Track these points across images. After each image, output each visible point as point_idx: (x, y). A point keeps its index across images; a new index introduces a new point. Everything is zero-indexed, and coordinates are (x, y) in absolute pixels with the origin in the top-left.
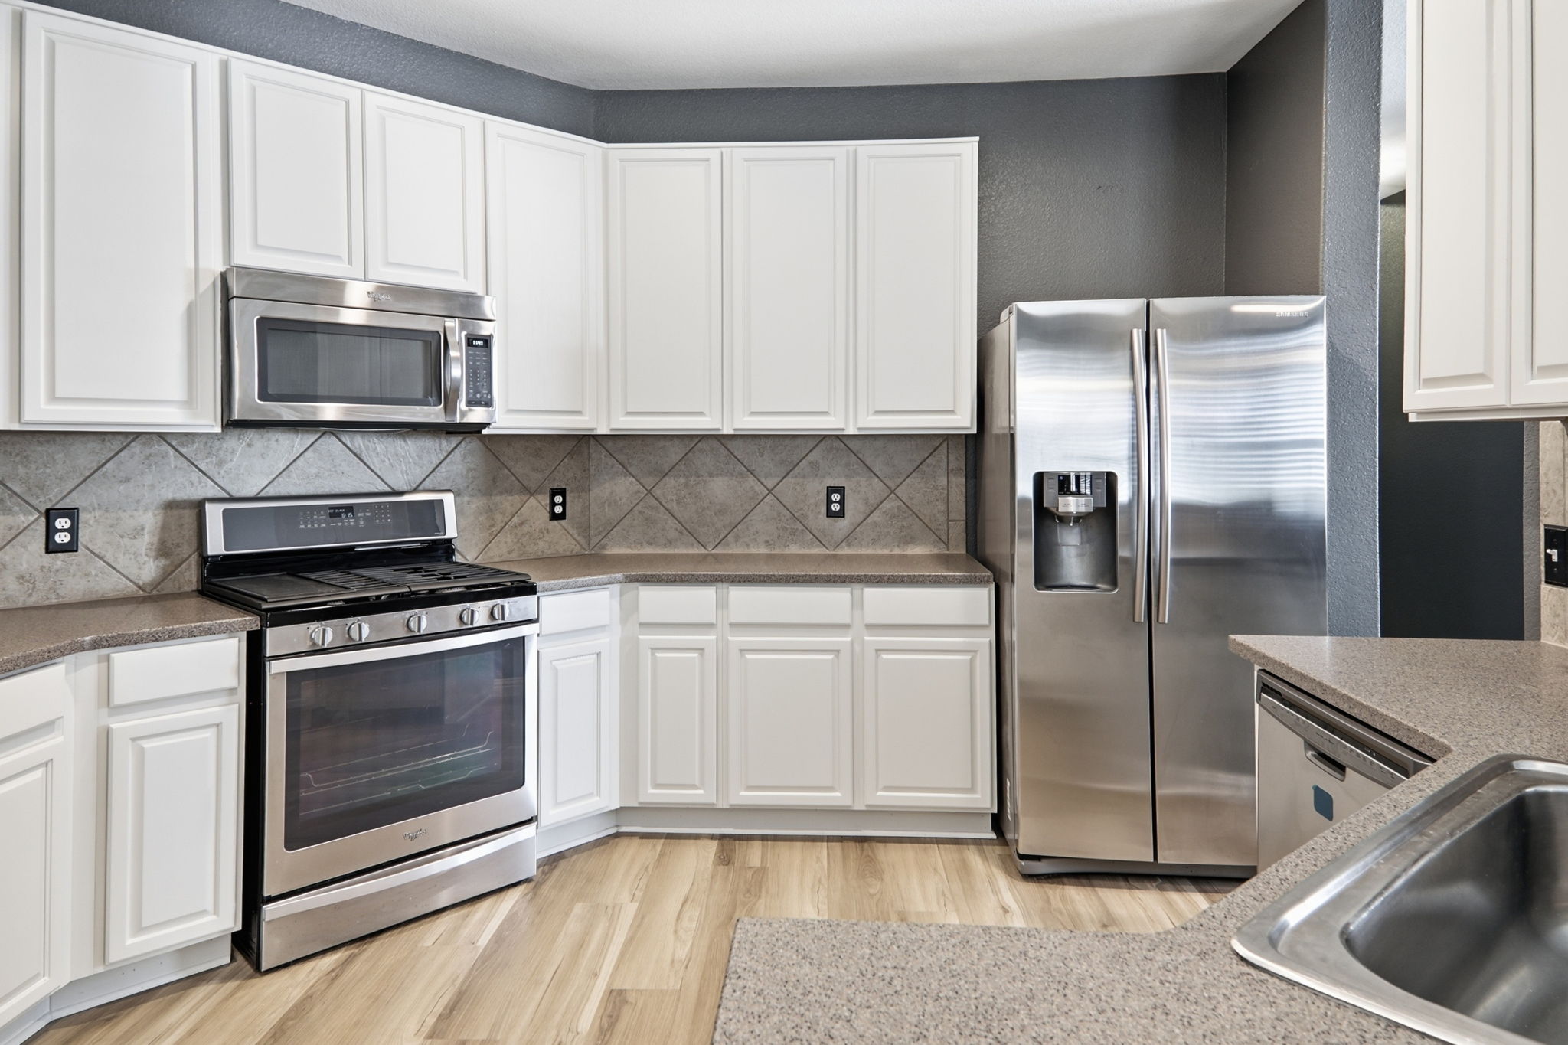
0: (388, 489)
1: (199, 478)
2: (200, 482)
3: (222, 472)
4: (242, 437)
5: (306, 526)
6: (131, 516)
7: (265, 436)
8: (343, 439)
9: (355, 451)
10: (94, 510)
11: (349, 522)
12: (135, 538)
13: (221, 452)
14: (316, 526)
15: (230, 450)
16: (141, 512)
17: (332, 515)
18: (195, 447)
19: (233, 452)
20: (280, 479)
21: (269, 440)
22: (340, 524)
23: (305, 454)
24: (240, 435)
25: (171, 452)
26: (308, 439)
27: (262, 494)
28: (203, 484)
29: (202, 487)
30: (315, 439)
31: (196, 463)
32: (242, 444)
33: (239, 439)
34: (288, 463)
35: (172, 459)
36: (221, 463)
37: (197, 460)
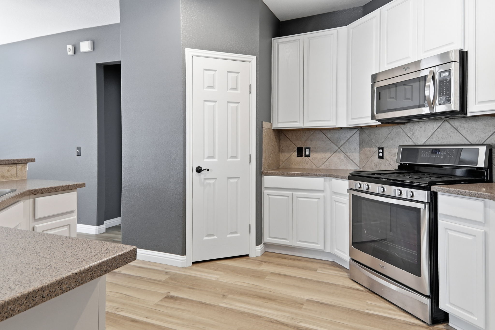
0: (469, 143)
1: (408, 139)
2: (408, 140)
3: (414, 137)
4: (419, 125)
5: (423, 156)
6: (393, 150)
7: (425, 124)
8: (451, 123)
9: (455, 127)
10: (386, 147)
11: (438, 156)
12: (394, 156)
13: (413, 130)
14: (426, 156)
15: (416, 129)
16: (395, 149)
17: (432, 153)
18: (407, 129)
19: (416, 130)
20: (430, 139)
21: (426, 125)
22: (434, 156)
23: (437, 130)
24: (418, 124)
25: (402, 131)
26: (438, 124)
27: (424, 144)
28: (409, 141)
29: (409, 142)
30: (441, 124)
31: (407, 134)
32: (418, 127)
33: (418, 126)
34: (432, 133)
35: (402, 133)
36: (413, 134)
37: (407, 133)
